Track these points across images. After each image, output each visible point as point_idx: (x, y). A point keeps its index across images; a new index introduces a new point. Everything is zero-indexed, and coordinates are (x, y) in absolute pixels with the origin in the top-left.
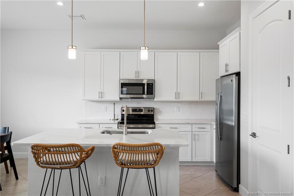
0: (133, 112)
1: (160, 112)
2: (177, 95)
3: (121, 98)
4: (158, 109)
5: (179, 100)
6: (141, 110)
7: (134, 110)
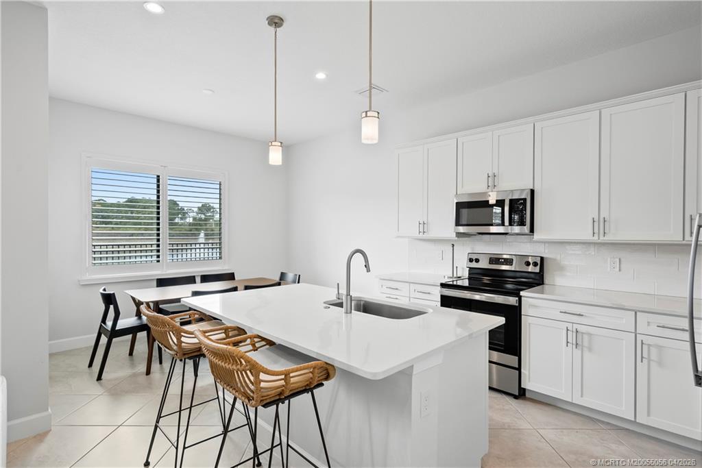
0: (490, 263)
1: (561, 268)
2: (600, 224)
3: (459, 235)
4: (555, 260)
5: (606, 238)
6: (509, 262)
7: (495, 260)
